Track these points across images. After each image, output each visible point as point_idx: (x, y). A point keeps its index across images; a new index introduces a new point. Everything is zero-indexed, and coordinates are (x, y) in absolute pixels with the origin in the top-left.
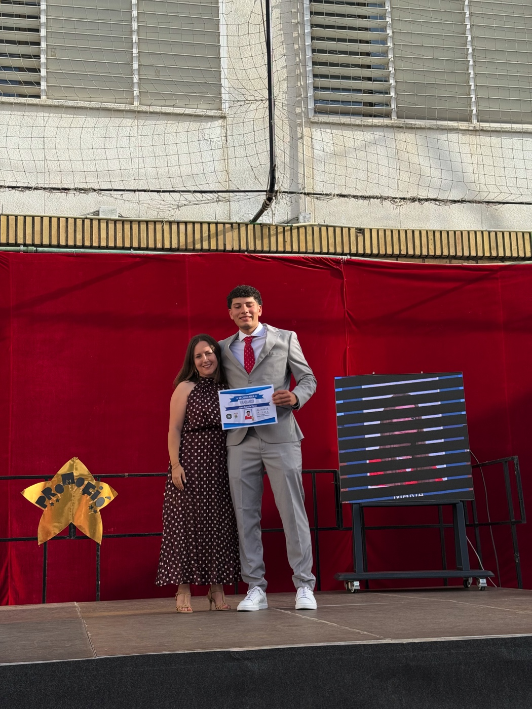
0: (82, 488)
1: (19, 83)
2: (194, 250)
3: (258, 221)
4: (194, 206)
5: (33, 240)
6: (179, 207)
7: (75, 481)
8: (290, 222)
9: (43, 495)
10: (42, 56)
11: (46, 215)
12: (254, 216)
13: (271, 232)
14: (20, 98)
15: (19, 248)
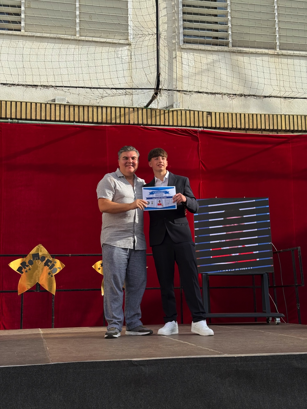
0: (44, 262)
1: (8, 22)
2: (111, 123)
3: (149, 107)
4: (111, 97)
5: (16, 116)
6: (102, 97)
7: (40, 258)
8: (168, 108)
9: (21, 266)
10: (22, 6)
11: (24, 101)
12: (147, 104)
13: (157, 113)
14: (9, 31)
15: (8, 120)
